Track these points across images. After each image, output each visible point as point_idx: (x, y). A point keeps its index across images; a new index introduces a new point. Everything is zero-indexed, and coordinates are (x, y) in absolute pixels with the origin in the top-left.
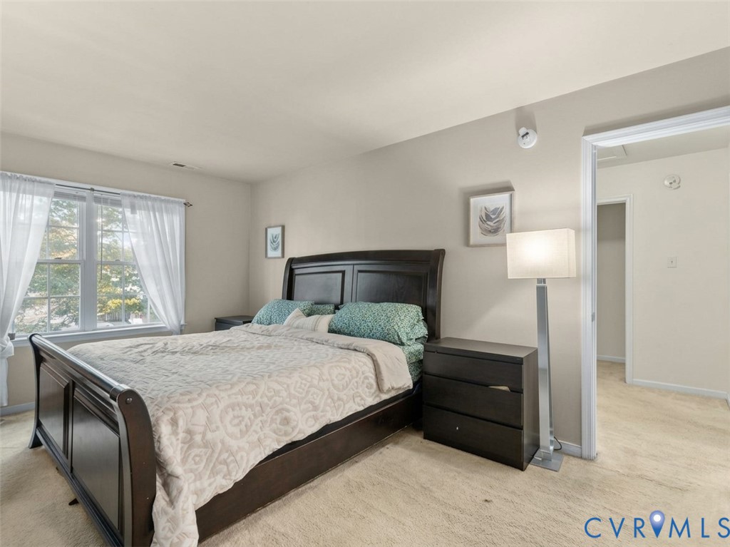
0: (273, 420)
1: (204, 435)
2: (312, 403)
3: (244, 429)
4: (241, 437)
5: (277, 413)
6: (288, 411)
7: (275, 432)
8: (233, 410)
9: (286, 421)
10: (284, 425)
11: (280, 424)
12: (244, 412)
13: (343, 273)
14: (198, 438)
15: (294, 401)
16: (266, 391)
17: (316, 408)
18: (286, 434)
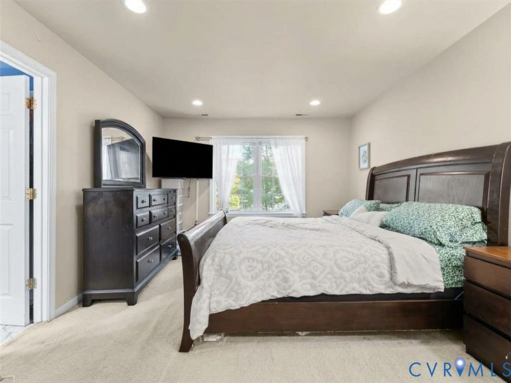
0: (276, 276)
1: (227, 271)
2: (312, 273)
3: (254, 276)
4: (252, 280)
5: (280, 271)
6: (287, 273)
7: (277, 285)
8: (248, 261)
9: (286, 280)
10: (284, 282)
11: (282, 280)
12: (255, 264)
13: (409, 176)
14: (224, 271)
15: (296, 268)
16: (274, 255)
17: (314, 278)
18: (285, 289)
